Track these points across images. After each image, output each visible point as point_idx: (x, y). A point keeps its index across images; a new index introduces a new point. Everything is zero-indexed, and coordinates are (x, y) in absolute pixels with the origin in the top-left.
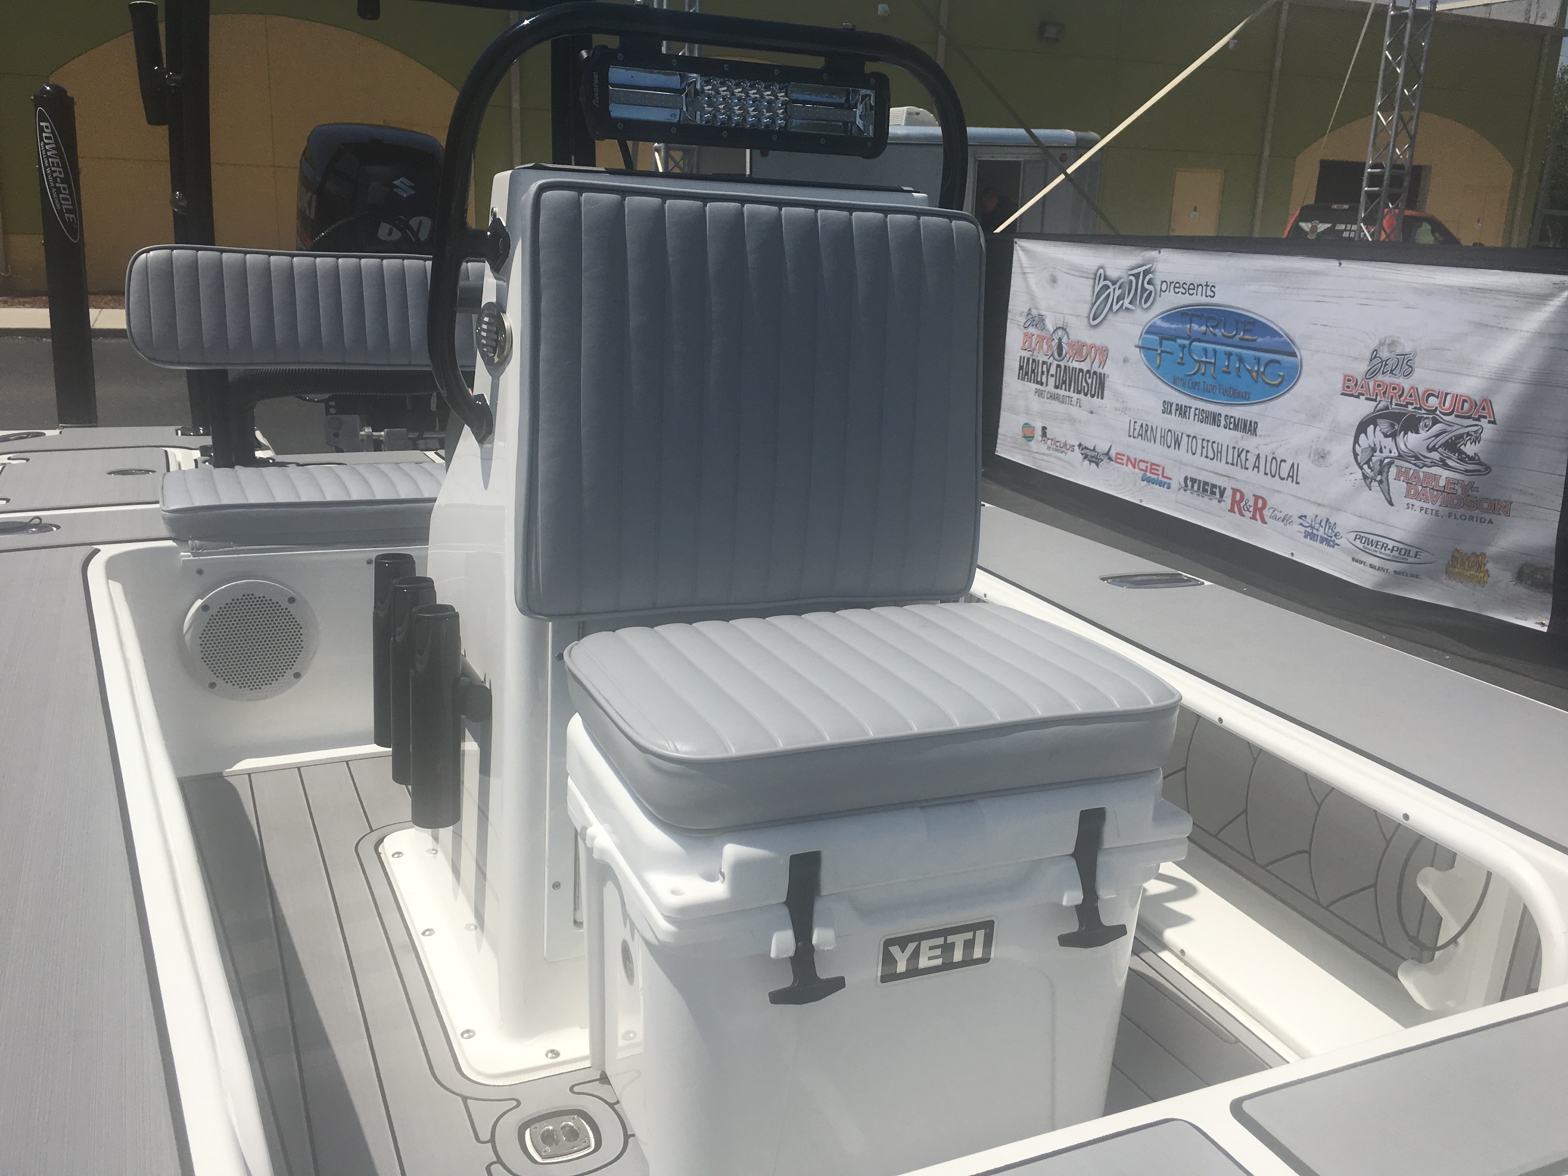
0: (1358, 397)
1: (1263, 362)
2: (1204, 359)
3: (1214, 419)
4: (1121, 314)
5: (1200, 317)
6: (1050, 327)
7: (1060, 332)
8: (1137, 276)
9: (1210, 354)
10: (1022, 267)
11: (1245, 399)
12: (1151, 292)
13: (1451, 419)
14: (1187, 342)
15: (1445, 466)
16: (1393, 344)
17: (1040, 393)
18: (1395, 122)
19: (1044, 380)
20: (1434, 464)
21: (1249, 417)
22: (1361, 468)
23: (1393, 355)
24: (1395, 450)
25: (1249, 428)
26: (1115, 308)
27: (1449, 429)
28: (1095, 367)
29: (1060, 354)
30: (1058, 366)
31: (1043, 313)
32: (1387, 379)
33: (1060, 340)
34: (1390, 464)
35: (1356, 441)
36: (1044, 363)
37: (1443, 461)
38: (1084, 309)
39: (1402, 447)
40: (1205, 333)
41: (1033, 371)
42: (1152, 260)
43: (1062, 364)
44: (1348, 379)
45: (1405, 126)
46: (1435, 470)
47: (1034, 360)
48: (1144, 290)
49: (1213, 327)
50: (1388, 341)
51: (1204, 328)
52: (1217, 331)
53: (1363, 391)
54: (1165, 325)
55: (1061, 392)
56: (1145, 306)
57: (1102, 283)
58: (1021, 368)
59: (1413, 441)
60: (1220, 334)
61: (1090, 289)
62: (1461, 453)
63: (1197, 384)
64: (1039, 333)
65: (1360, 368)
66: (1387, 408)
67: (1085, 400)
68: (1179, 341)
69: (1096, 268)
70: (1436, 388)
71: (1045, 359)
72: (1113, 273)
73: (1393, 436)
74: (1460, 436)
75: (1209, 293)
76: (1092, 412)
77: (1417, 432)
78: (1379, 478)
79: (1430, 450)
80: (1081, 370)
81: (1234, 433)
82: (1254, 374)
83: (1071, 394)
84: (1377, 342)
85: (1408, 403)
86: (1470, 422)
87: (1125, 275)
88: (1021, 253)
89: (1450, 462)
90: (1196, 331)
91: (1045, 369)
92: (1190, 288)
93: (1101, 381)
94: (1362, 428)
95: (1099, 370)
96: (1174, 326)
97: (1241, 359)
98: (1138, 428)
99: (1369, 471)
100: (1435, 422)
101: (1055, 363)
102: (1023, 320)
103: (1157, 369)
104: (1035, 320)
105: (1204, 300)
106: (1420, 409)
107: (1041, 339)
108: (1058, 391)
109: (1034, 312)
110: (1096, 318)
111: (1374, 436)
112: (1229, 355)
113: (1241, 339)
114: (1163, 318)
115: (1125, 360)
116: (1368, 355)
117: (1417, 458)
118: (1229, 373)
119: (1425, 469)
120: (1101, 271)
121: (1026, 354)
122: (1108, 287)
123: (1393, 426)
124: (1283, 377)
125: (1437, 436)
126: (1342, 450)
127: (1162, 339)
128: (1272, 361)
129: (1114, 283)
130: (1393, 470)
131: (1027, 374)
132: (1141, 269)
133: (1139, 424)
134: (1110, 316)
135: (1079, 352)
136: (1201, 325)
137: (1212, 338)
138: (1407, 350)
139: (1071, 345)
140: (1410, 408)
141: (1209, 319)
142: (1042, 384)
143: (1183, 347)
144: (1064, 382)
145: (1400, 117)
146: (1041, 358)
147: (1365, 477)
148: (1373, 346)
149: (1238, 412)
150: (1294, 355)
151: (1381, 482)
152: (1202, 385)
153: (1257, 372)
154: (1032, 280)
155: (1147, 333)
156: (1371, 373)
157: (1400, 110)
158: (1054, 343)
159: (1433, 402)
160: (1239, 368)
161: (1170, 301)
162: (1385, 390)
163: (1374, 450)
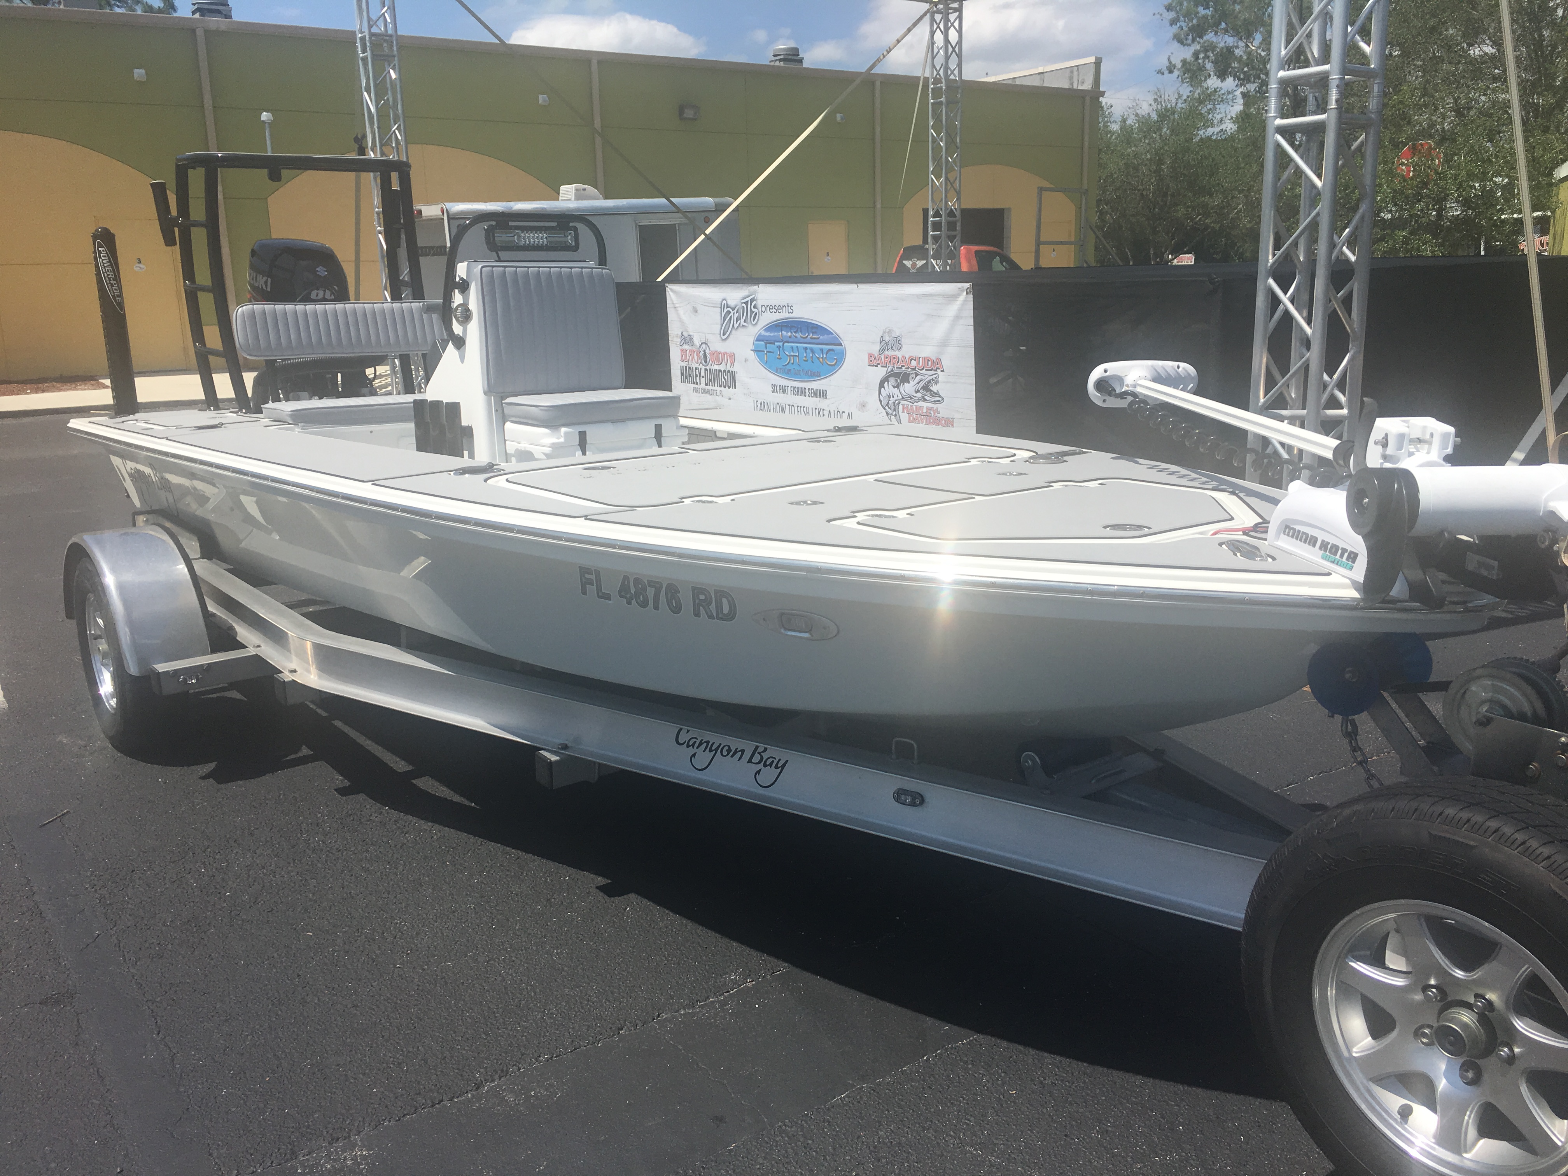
0: (876, 366)
1: (825, 352)
2: (792, 354)
3: (802, 392)
4: (740, 329)
5: (787, 326)
6: (697, 342)
7: (704, 346)
8: (746, 303)
9: (795, 349)
10: (673, 303)
11: (818, 376)
12: (756, 314)
13: (923, 372)
14: (781, 344)
15: (925, 400)
16: (890, 331)
17: (696, 390)
18: (944, 182)
19: (698, 381)
20: (919, 400)
21: (822, 388)
22: (885, 409)
23: (891, 338)
24: (900, 395)
25: (822, 394)
26: (736, 326)
27: (923, 378)
28: (728, 368)
29: (706, 362)
30: (706, 370)
31: (691, 334)
32: (890, 353)
33: (704, 351)
34: (899, 403)
35: (880, 393)
36: (696, 369)
37: (923, 397)
38: (717, 328)
39: (903, 392)
40: (790, 337)
41: (690, 376)
42: (755, 292)
43: (708, 368)
44: (870, 356)
45: (952, 186)
46: (921, 403)
47: (690, 368)
48: (752, 312)
49: (795, 332)
50: (887, 330)
51: (789, 334)
52: (797, 335)
53: (878, 362)
54: (768, 334)
55: (710, 388)
56: (754, 323)
57: (726, 310)
58: (682, 374)
59: (909, 388)
60: (799, 337)
61: (719, 314)
62: (931, 391)
63: (790, 370)
64: (690, 348)
65: (875, 349)
66: (892, 370)
67: (725, 391)
68: (777, 344)
69: (721, 300)
70: (915, 355)
71: (697, 366)
72: (732, 303)
73: (898, 386)
74: (929, 382)
75: (790, 311)
76: (730, 399)
77: (909, 383)
78: (894, 413)
79: (917, 391)
80: (720, 371)
81: (814, 399)
82: (821, 360)
83: (716, 388)
84: (882, 332)
85: (902, 366)
86: (933, 372)
87: (740, 304)
88: (671, 293)
89: (926, 398)
90: (786, 336)
91: (697, 373)
92: (778, 309)
93: (733, 375)
94: (881, 385)
95: (731, 369)
96: (772, 334)
97: (813, 351)
98: (759, 405)
99: (889, 410)
100: (917, 375)
101: (704, 367)
102: (679, 340)
103: (767, 364)
104: (687, 340)
105: (787, 315)
106: (908, 368)
107: (692, 352)
108: (708, 387)
109: (685, 334)
110: (725, 334)
111: (888, 389)
112: (806, 349)
113: (811, 338)
114: (765, 330)
115: (746, 360)
116: (879, 340)
117: (911, 398)
118: (807, 361)
119: (915, 404)
120: (724, 302)
121: (684, 364)
122: (730, 312)
123: (897, 380)
124: (837, 359)
125: (918, 383)
126: (873, 400)
127: (766, 344)
128: (830, 350)
129: (733, 309)
130: (901, 407)
131: (686, 378)
132: (748, 299)
133: (759, 402)
134: (734, 332)
135: (717, 359)
136: (787, 332)
137: (796, 340)
138: (897, 335)
139: (712, 354)
140: (903, 368)
141: (791, 328)
142: (697, 384)
143: (779, 347)
144: (711, 380)
145: (947, 179)
146: (694, 365)
147: (887, 414)
148: (881, 334)
149: (816, 385)
150: (841, 345)
151: (895, 415)
152: (792, 370)
153: (822, 358)
154: (681, 312)
155: (757, 340)
156: (882, 350)
157: (946, 174)
158: (701, 354)
159: (914, 363)
160: (812, 357)
161: (768, 318)
162: (891, 359)
163: (889, 397)
